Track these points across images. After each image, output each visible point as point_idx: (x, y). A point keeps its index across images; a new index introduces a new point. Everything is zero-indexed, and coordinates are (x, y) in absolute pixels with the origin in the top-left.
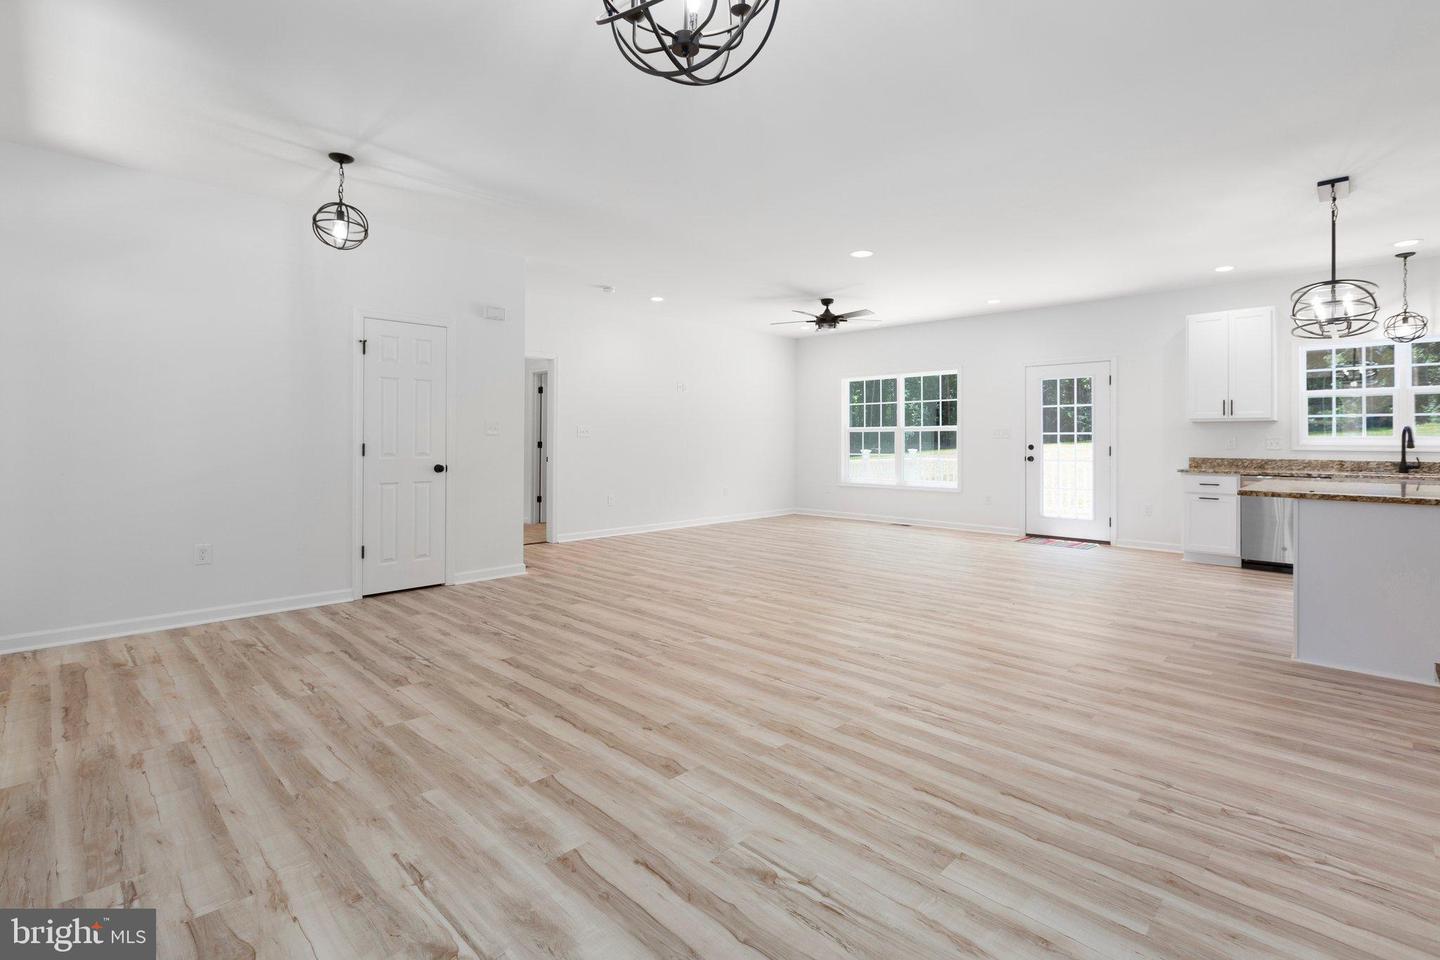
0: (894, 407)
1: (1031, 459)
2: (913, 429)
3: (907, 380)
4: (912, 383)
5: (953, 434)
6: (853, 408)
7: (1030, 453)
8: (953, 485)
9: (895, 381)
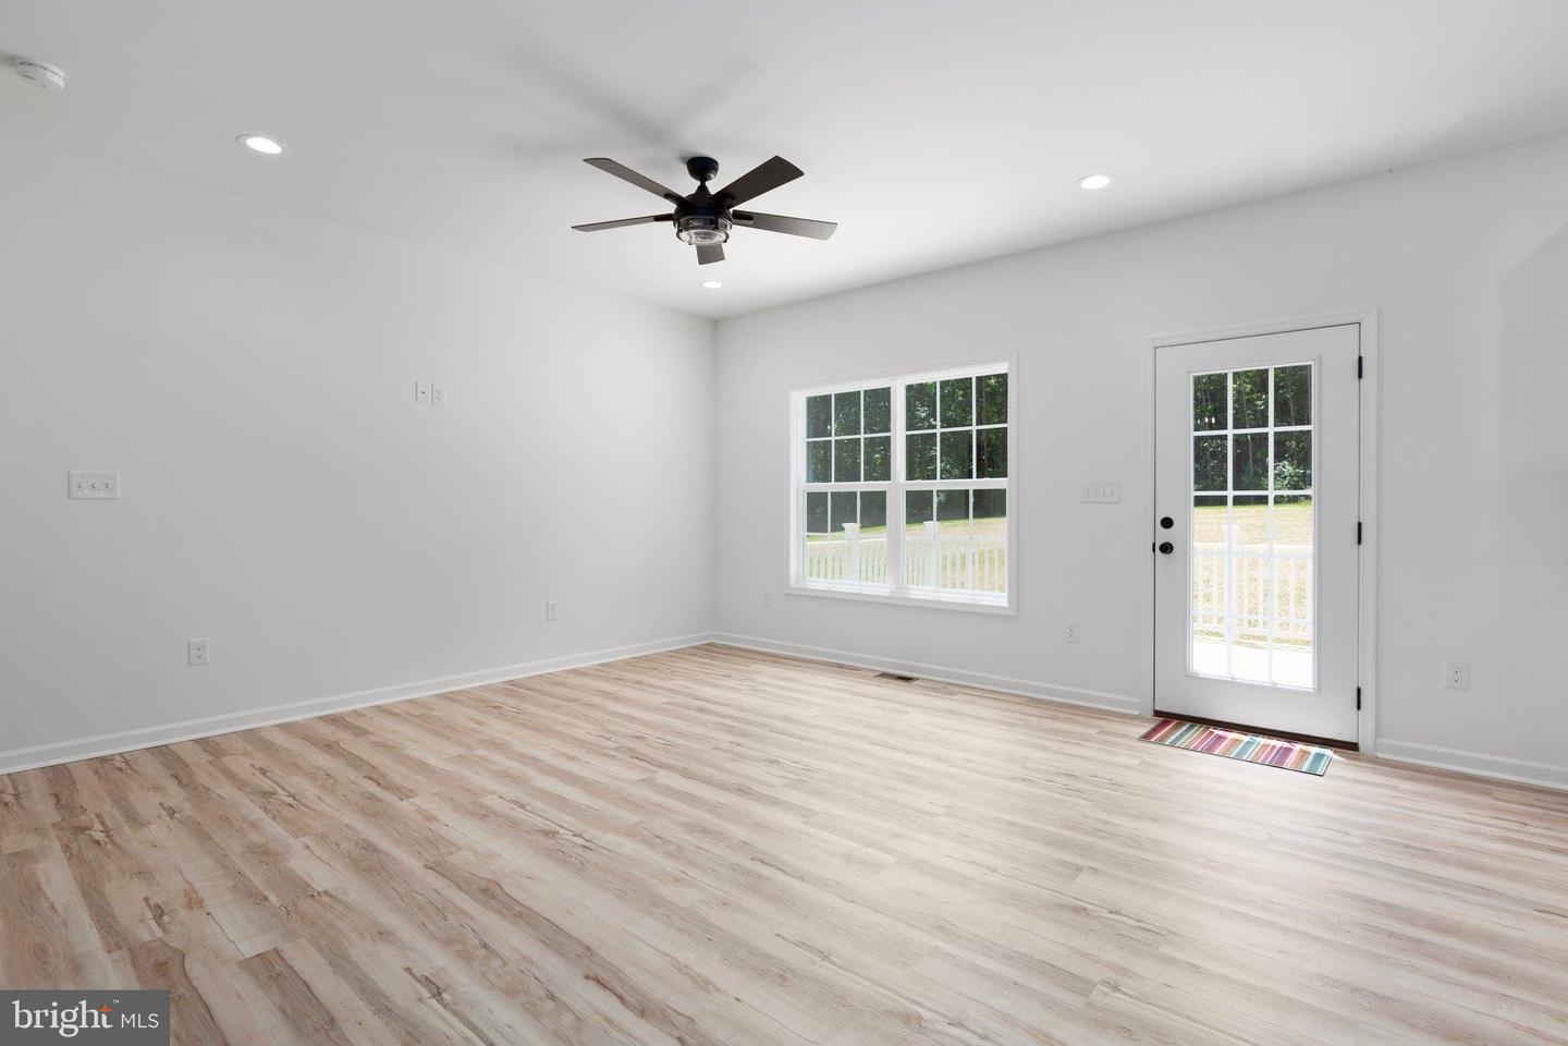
0: (886, 442)
1: (1167, 548)
2: (920, 485)
3: (909, 388)
4: (918, 394)
5: (1001, 494)
6: (812, 447)
7: (1164, 535)
8: (999, 599)
9: (886, 392)
